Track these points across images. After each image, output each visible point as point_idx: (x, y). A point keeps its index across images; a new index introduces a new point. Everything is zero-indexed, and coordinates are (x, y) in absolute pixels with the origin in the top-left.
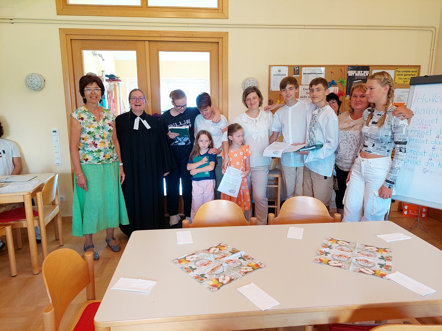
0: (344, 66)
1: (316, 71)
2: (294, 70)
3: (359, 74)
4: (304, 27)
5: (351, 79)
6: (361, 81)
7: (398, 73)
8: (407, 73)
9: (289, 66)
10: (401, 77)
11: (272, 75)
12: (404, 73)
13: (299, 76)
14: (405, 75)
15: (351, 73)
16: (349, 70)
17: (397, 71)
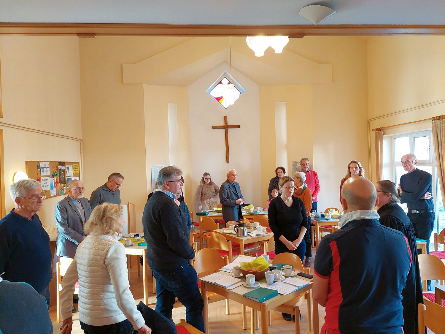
0: (57, 162)
1: (46, 165)
2: (38, 165)
3: (62, 167)
4: (40, 132)
5: (60, 171)
6: (63, 172)
10: (75, 169)
13: (40, 170)
15: (60, 167)
16: (59, 165)
17: (73, 166)
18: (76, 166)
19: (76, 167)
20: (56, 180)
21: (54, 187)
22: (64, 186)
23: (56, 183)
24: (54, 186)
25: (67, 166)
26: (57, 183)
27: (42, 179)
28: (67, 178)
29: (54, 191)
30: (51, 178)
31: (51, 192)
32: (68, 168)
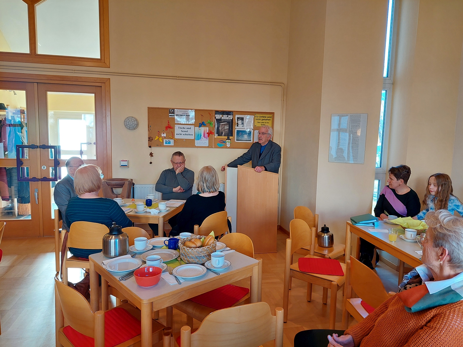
0: (212, 111)
3: (225, 117)
4: (177, 78)
5: (219, 121)
6: (226, 123)
7: (256, 118)
9: (165, 109)
10: (259, 121)
12: (261, 118)
14: (263, 120)
15: (218, 117)
16: (216, 114)
17: (255, 116)
18: (263, 117)
19: (265, 118)
20: (210, 130)
21: (203, 138)
22: (228, 139)
23: (207, 133)
24: (204, 136)
26: (210, 133)
27: (176, 127)
28: (236, 130)
29: (202, 141)
30: (197, 128)
31: (196, 141)
32: (242, 119)
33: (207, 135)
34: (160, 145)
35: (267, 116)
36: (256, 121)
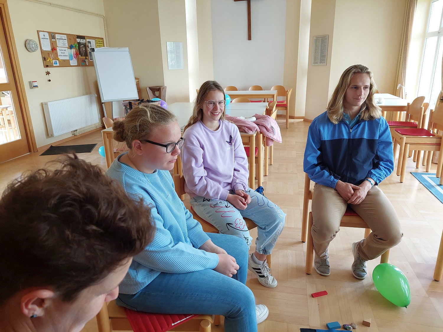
0: (75, 35)
1: (62, 37)
2: (52, 36)
3: (82, 41)
4: (50, 4)
5: (79, 44)
6: (83, 46)
7: (96, 42)
8: (99, 42)
9: (48, 32)
10: (98, 44)
11: (41, 39)
13: (55, 40)
14: (99, 43)
15: (78, 40)
16: (77, 38)
17: (96, 41)
18: (100, 41)
20: (76, 51)
21: (74, 58)
22: (86, 59)
25: (88, 40)
26: (77, 54)
27: (58, 49)
28: (88, 51)
29: (74, 61)
30: (69, 50)
31: (71, 61)
32: (90, 42)
33: (75, 56)
34: (52, 66)
35: (101, 40)
36: (97, 44)
